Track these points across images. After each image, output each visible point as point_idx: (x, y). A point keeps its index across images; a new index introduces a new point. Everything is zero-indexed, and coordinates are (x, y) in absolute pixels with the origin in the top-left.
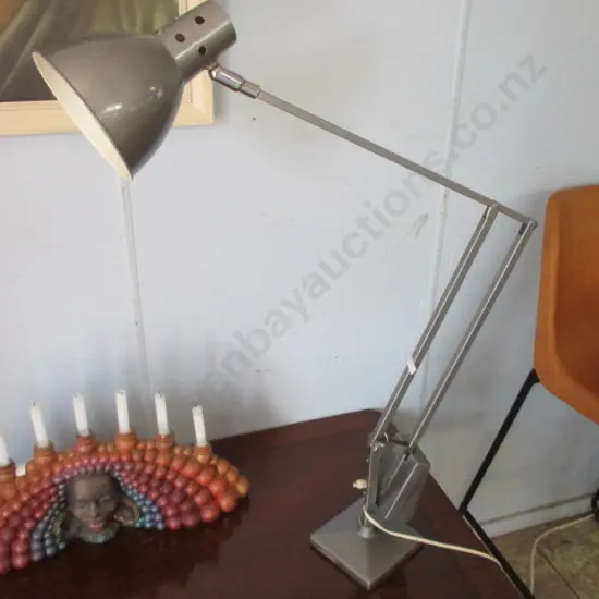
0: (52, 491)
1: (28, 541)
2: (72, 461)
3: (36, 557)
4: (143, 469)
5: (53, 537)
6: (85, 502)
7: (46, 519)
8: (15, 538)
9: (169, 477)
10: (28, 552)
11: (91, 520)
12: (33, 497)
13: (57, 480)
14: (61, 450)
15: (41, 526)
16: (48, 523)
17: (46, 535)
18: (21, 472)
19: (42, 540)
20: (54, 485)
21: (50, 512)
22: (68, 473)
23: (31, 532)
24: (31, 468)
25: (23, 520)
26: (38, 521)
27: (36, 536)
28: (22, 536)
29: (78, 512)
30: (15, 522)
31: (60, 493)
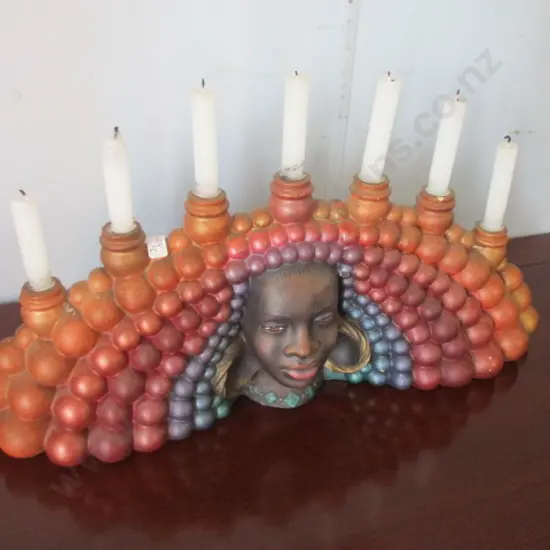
0: (221, 296)
1: (165, 399)
2: (265, 234)
3: (177, 430)
4: (396, 265)
5: (211, 393)
6: (287, 322)
7: (204, 356)
8: (141, 391)
9: (437, 285)
10: (163, 422)
11: (294, 362)
12: (183, 305)
13: (231, 274)
14: (240, 210)
15: (192, 370)
16: (207, 365)
17: (201, 388)
18: (157, 250)
19: (191, 399)
20: (226, 284)
21: (212, 342)
22: (254, 259)
23: (173, 380)
24: (178, 244)
25: (160, 355)
26: (188, 358)
27: (181, 389)
28: (156, 387)
29: (266, 344)
30: (143, 357)
31: (235, 303)
